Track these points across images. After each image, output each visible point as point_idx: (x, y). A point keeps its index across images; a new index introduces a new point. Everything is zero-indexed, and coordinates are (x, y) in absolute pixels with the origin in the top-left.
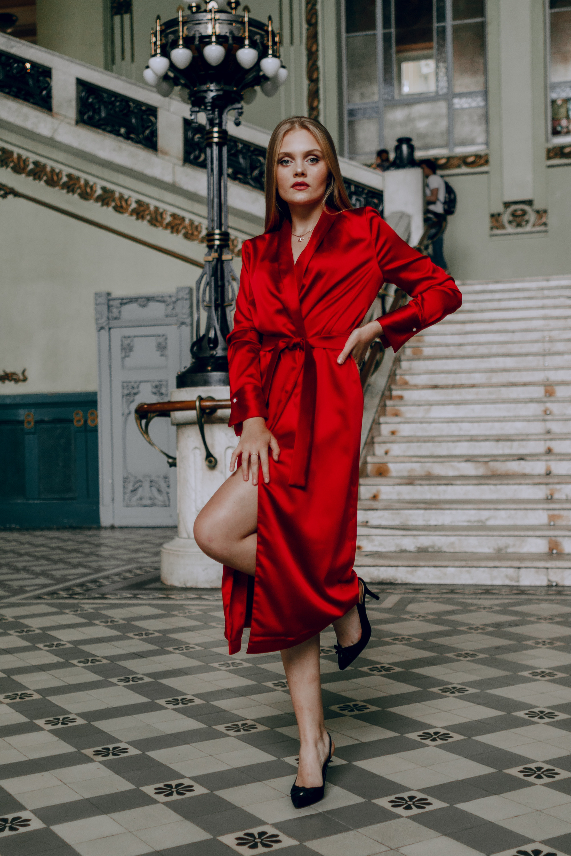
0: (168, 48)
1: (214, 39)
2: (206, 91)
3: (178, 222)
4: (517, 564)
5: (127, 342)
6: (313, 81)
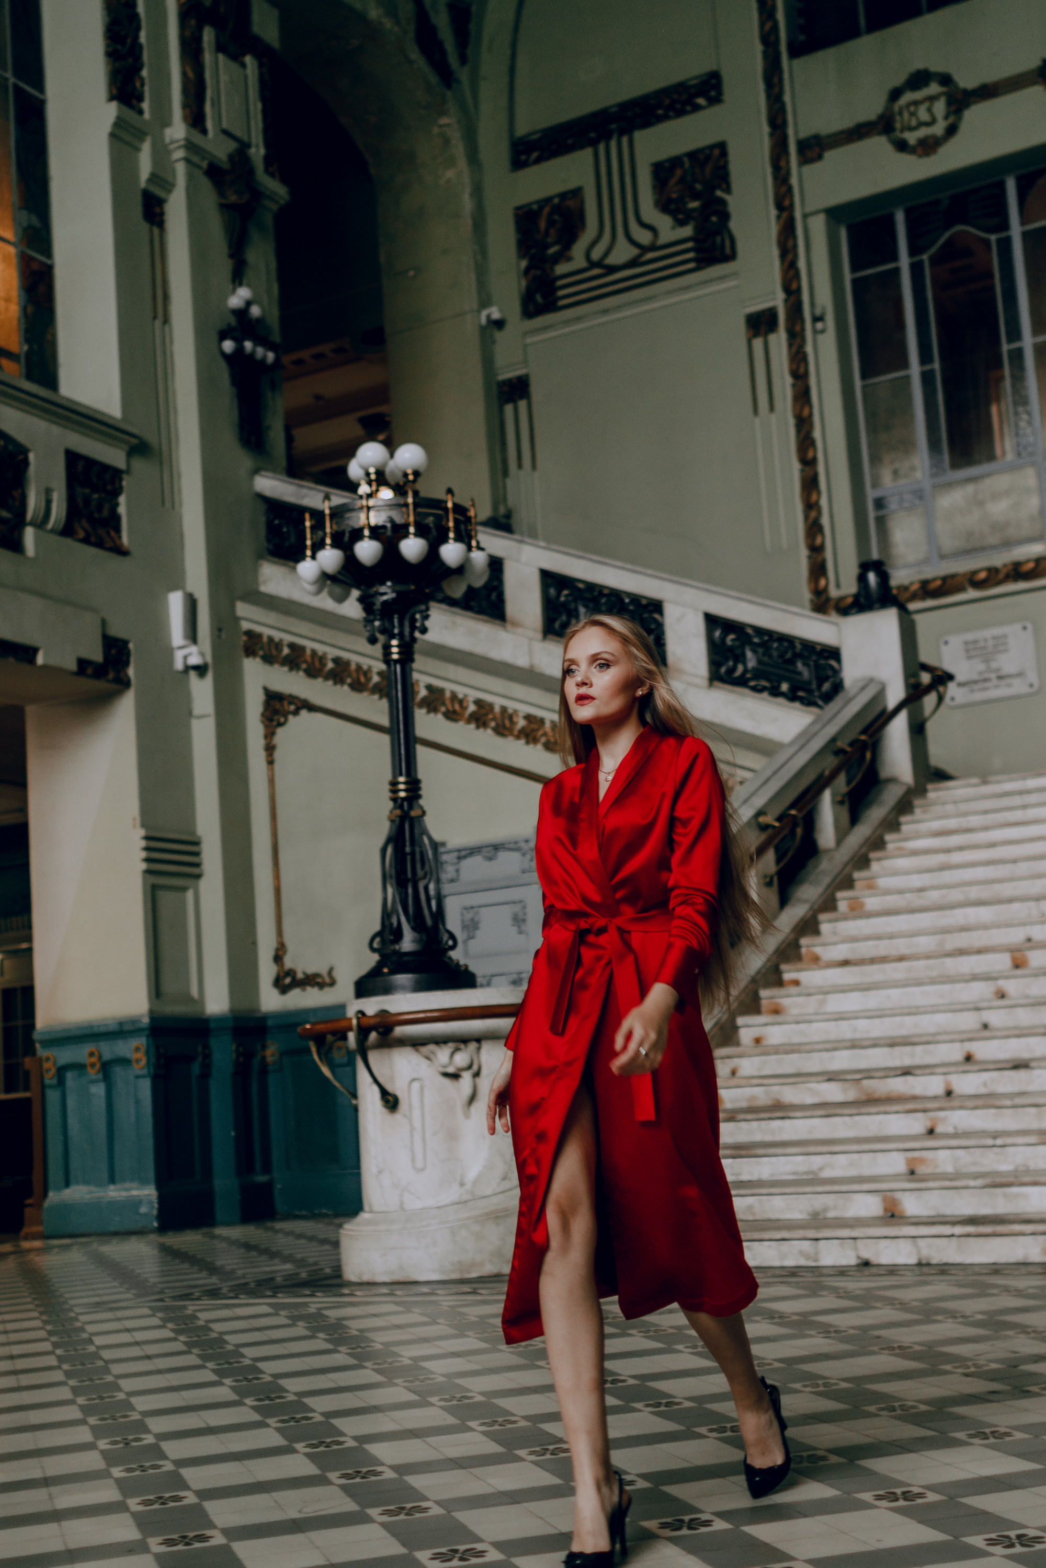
0: (317, 549)
1: (366, 532)
2: (374, 596)
3: (534, 726)
4: (812, 1234)
5: (468, 916)
6: (808, 462)
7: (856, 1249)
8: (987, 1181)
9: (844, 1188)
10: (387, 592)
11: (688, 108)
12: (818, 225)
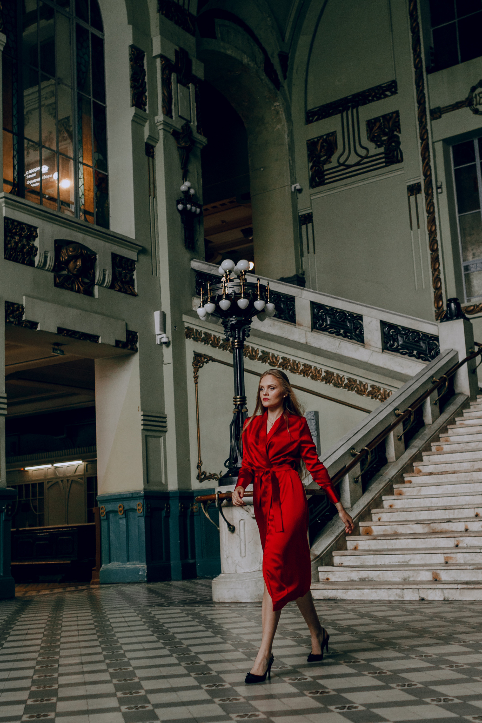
1: (224, 297)
2: (228, 322)
3: (308, 369)
4: (401, 587)
6: (434, 251)
7: (419, 593)
8: (475, 567)
9: (416, 568)
10: (233, 320)
11: (382, 96)
12: (439, 146)
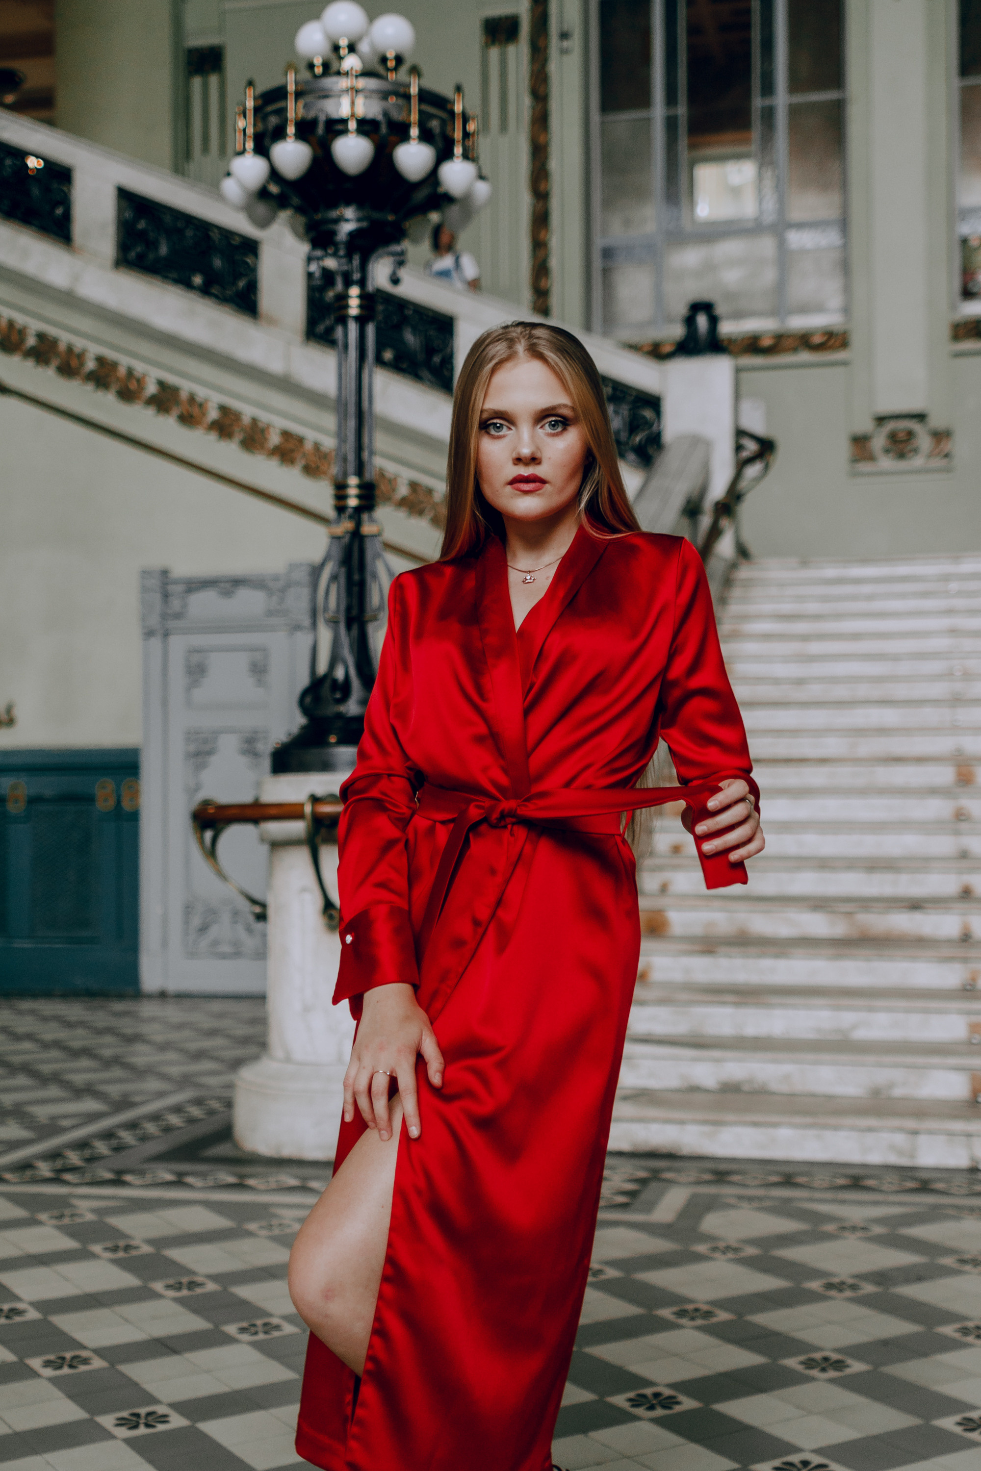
0: (267, 141)
1: (352, 125)
2: (336, 221)
3: (292, 445)
5: (196, 659)
7: (970, 1147)
